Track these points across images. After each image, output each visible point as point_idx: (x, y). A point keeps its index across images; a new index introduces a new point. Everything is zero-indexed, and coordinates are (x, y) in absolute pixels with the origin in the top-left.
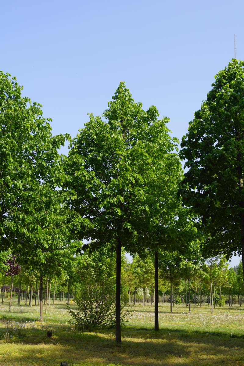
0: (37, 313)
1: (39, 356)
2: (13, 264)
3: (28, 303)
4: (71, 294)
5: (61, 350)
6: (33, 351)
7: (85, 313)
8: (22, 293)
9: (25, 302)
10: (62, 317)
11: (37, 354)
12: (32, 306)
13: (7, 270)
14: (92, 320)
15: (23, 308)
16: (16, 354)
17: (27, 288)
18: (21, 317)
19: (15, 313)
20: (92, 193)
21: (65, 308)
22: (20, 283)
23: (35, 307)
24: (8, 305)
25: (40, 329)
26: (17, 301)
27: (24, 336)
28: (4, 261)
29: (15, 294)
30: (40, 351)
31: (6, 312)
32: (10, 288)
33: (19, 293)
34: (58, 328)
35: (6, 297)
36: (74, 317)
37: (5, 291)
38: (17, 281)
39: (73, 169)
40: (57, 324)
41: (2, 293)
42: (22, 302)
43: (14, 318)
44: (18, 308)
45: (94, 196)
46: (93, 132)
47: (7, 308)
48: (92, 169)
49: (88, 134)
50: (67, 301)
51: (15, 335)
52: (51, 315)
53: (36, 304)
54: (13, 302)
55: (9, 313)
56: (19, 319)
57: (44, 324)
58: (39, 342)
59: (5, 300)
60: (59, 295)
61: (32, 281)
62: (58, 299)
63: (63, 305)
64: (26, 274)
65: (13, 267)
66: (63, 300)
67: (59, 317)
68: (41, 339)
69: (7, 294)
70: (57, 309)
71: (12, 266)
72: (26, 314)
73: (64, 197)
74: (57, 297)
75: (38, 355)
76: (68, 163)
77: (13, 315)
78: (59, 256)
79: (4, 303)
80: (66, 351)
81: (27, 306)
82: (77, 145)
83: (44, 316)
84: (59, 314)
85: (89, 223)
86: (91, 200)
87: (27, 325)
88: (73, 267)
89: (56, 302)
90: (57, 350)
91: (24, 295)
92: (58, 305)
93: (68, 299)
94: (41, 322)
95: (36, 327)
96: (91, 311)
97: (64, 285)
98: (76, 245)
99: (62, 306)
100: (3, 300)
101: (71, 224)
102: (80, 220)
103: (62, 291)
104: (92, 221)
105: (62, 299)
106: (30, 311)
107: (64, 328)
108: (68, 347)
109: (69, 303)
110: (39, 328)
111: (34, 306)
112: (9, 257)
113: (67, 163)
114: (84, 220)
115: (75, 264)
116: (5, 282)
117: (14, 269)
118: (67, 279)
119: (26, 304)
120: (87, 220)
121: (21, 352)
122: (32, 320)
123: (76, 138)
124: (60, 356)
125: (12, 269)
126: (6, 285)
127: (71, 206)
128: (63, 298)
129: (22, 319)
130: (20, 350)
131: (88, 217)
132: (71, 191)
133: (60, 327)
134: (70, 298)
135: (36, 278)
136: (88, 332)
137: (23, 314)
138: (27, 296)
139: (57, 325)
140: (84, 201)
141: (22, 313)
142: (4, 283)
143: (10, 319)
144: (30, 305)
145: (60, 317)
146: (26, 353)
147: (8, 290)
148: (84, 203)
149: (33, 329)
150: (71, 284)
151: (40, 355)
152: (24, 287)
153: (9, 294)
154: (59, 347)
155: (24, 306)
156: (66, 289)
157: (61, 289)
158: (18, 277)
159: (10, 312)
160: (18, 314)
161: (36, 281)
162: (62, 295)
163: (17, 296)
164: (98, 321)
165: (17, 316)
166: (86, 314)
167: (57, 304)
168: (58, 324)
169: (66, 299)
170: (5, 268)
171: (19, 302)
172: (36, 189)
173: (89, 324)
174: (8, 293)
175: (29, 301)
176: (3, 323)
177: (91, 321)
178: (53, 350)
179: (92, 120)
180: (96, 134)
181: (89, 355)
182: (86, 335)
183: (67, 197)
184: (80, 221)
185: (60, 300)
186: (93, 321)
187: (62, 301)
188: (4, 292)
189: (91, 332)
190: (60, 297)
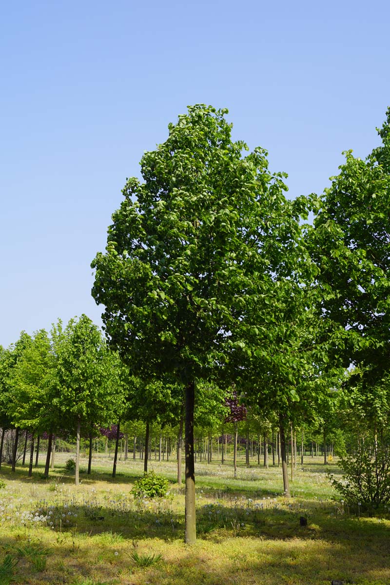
0: (279, 481)
1: (292, 562)
2: (235, 404)
3: (262, 461)
4: (328, 445)
5: (326, 550)
6: (281, 553)
7: (359, 484)
8: (252, 447)
9: (257, 461)
10: (319, 487)
11: (287, 560)
12: (269, 466)
13: (227, 414)
14: (372, 496)
15: (255, 471)
16: (254, 559)
17: (259, 438)
18: (253, 488)
19: (244, 480)
20: (359, 286)
21: (321, 471)
22: (246, 431)
23: (274, 469)
24: (232, 465)
25: (287, 510)
26: (245, 458)
27: (263, 523)
28: (222, 400)
29: (241, 447)
30: (292, 554)
31: (230, 478)
32: (233, 438)
33: (247, 445)
34: (316, 508)
35: (227, 451)
36: (341, 491)
37: (225, 443)
38: (242, 429)
39: (324, 249)
40: (312, 501)
41: (221, 445)
42: (253, 460)
43: (244, 491)
44: (247, 470)
45: (363, 291)
46: (354, 182)
47: (230, 472)
48: (356, 246)
49: (346, 186)
50: (323, 458)
51: (247, 521)
52: (301, 483)
53: (274, 463)
54: (239, 460)
55: (235, 480)
56: (251, 491)
57: (292, 501)
58: (288, 536)
59: (226, 457)
60: (310, 447)
61: (266, 428)
62: (308, 453)
63: (318, 464)
64: (256, 418)
65: (236, 408)
66: (315, 455)
67: (314, 487)
68: (291, 530)
69: (228, 447)
70: (308, 473)
71: (233, 406)
72: (260, 482)
73: (312, 297)
74: (306, 451)
75: (289, 560)
76: (316, 237)
77: (241, 484)
78: (308, 391)
79: (226, 462)
80: (335, 554)
81: (261, 467)
82: (326, 208)
83: (290, 485)
84: (313, 482)
85: (359, 338)
86: (357, 298)
87: (265, 503)
88: (333, 408)
89: (306, 459)
90: (320, 551)
91: (254, 448)
92: (309, 464)
93: (325, 454)
94: (286, 498)
95: (280, 507)
96: (369, 482)
97: (317, 432)
98: (335, 372)
99: (316, 466)
100: (224, 457)
101: (328, 343)
102: (344, 334)
103: (314, 442)
104: (363, 335)
105: (314, 453)
106: (267, 476)
107: (325, 510)
108: (338, 546)
109: (327, 461)
110: (285, 508)
111: (272, 466)
112: (229, 394)
113: (313, 237)
114: (350, 334)
115: (336, 402)
116: (225, 430)
117: (237, 411)
118: (321, 422)
119: (259, 463)
120: (355, 335)
121: (261, 554)
122: (273, 494)
123: (324, 196)
124: (325, 563)
125: (234, 411)
126: (226, 435)
127: (324, 310)
128: (315, 451)
129: (256, 492)
130: (260, 551)
131: (355, 329)
132: (323, 287)
133: (318, 507)
134: (328, 451)
135: (271, 424)
136: (367, 516)
137: (257, 482)
138: (258, 450)
139: (313, 504)
140: (346, 301)
141: (255, 480)
142: (223, 431)
143: (238, 492)
144: (265, 465)
145: (316, 488)
146: (269, 557)
147: (230, 441)
148: (345, 305)
149: (276, 511)
150: (327, 431)
151: (293, 560)
152: (254, 437)
153: (232, 446)
154: (322, 544)
155: (256, 467)
156: (319, 439)
157: (311, 438)
158: (243, 424)
159: (235, 478)
160: (249, 482)
161: (273, 428)
162: (315, 447)
163: (243, 449)
164: (381, 498)
165: (248, 486)
166: (361, 486)
167: (308, 462)
168: (314, 500)
169: (320, 453)
170: (224, 411)
171: (249, 459)
172: (269, 290)
173: (367, 503)
174: (229, 445)
175: (263, 458)
176: (228, 499)
177: (370, 497)
178: (314, 552)
179: (349, 161)
180: (360, 185)
181: (376, 564)
182: (365, 522)
183: (318, 297)
184: (344, 337)
185: (310, 455)
186: (373, 499)
187: (315, 457)
188: (224, 445)
189: (372, 517)
190: (311, 451)
